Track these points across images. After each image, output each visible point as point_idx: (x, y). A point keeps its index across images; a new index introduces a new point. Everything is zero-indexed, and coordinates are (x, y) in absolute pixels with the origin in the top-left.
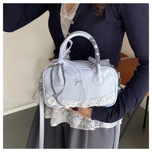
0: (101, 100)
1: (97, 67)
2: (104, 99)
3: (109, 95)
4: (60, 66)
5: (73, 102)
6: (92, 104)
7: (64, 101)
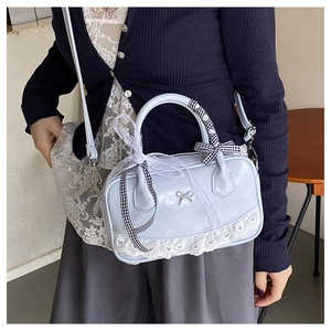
0: (234, 228)
1: (216, 159)
2: (241, 224)
3: (249, 214)
4: (140, 168)
5: (179, 242)
6: (216, 238)
7: (158, 244)
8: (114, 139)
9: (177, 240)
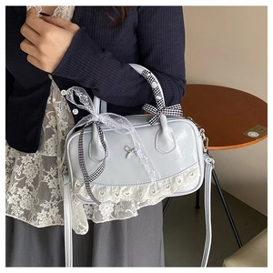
0: (173, 181)
2: (181, 177)
3: (189, 170)
4: (95, 126)
5: (126, 190)
6: (158, 189)
7: (108, 190)
8: (55, 130)
9: (125, 188)
